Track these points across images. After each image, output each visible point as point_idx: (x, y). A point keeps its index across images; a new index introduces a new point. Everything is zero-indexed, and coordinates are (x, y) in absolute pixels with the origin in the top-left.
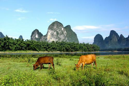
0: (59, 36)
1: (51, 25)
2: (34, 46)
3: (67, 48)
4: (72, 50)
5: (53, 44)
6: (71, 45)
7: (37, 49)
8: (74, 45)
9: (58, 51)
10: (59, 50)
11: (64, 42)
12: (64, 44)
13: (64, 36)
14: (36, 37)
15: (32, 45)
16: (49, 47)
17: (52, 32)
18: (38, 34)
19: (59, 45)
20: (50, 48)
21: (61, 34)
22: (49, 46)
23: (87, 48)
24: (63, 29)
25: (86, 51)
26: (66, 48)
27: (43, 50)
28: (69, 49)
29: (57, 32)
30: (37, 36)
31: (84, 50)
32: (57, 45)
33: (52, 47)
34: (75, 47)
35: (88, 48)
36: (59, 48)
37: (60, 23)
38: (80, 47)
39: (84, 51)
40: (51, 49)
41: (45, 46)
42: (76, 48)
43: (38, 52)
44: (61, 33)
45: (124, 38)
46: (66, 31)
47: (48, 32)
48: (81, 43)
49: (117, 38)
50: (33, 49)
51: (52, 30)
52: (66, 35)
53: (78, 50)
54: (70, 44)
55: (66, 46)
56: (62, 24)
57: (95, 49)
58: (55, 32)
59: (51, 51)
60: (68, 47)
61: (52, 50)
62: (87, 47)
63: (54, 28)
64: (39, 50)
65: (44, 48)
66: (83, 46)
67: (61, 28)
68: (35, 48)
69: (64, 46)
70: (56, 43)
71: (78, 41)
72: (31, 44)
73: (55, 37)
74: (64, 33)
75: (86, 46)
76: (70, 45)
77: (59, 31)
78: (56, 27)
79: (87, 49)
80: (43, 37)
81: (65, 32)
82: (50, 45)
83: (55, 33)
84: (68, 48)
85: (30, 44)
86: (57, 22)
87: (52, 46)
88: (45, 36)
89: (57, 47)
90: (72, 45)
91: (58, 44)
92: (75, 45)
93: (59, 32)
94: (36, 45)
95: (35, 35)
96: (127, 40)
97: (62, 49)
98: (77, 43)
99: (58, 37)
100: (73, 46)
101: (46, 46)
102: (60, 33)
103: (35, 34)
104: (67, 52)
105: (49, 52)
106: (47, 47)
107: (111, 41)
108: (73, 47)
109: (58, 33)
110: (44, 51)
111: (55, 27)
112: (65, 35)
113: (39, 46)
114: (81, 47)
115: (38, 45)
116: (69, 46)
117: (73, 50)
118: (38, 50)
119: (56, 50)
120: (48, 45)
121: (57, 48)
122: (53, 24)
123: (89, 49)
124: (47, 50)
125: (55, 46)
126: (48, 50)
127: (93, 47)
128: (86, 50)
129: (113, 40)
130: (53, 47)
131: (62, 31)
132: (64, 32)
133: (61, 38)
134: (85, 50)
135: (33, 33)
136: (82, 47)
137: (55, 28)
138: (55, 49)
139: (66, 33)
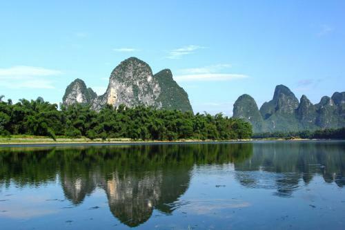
0: (139, 97)
1: (117, 67)
2: (37, 118)
3: (154, 126)
4: (170, 133)
5: (109, 112)
6: (168, 117)
7: (49, 130)
8: (178, 117)
9: (124, 136)
10: (129, 133)
11: (144, 110)
12: (145, 115)
13: (154, 97)
14: (76, 101)
15: (33, 117)
16: (95, 125)
17: (121, 88)
18: (83, 93)
19: (126, 118)
20: (95, 128)
21: (146, 93)
22: (94, 120)
23: (218, 129)
24: (149, 79)
25: (213, 138)
26: (150, 128)
27: (72, 133)
28: (161, 130)
29: (135, 87)
30: (79, 99)
31: (207, 135)
32: (120, 116)
33: (102, 125)
34: (178, 124)
35: (220, 130)
36: (128, 128)
37: (143, 63)
38: (197, 124)
39: (209, 137)
40: (101, 131)
41: (79, 121)
42: (183, 127)
43: (54, 138)
44: (146, 89)
45: (311, 104)
46: (160, 86)
47: (109, 87)
48: (198, 114)
49: (293, 106)
50: (35, 129)
51: (121, 81)
52: (159, 94)
53: (189, 136)
54: (163, 114)
55: (150, 120)
56: (147, 65)
57: (240, 131)
58: (128, 86)
59: (100, 137)
60: (157, 124)
61: (104, 134)
62: (217, 124)
63: (127, 77)
64: (57, 134)
65: (77, 126)
66: (205, 124)
67: (146, 78)
68: (44, 125)
69: (143, 122)
70: (119, 111)
71: (190, 107)
72: (28, 113)
73: (130, 100)
74: (154, 90)
75: (215, 122)
76: (163, 117)
77: (140, 83)
78: (131, 74)
79: (218, 133)
80: (96, 100)
81: (157, 86)
82: (96, 117)
83: (129, 90)
84: (156, 129)
85: (24, 113)
86: (134, 59)
87: (102, 120)
88: (102, 97)
89: (120, 123)
90: (171, 119)
91: (124, 113)
92: (180, 120)
93: (141, 88)
94: (49, 117)
95: (75, 95)
96: (317, 109)
97: (139, 131)
98: (188, 113)
99: (137, 99)
100: (174, 122)
101: (81, 119)
102: (144, 89)
103: (74, 93)
104: (155, 141)
105: (92, 139)
106: (87, 125)
107: (277, 111)
108: (173, 126)
109: (136, 90)
110: (76, 136)
111: (129, 74)
112: (157, 95)
113: (58, 122)
114: (199, 125)
115: (54, 115)
116: (159, 121)
117: (173, 134)
118: (53, 133)
119: (118, 135)
120: (89, 118)
121: (120, 129)
122: (124, 65)
123: (224, 133)
124: (84, 134)
125: (113, 122)
126: (90, 132)
127: (236, 127)
128: (215, 134)
129: (283, 111)
130: (108, 124)
131: (148, 85)
132: (154, 86)
133: (144, 103)
134: (211, 135)
135: (69, 90)
136: (203, 126)
137: (130, 77)
138: (115, 131)
139: (159, 89)
